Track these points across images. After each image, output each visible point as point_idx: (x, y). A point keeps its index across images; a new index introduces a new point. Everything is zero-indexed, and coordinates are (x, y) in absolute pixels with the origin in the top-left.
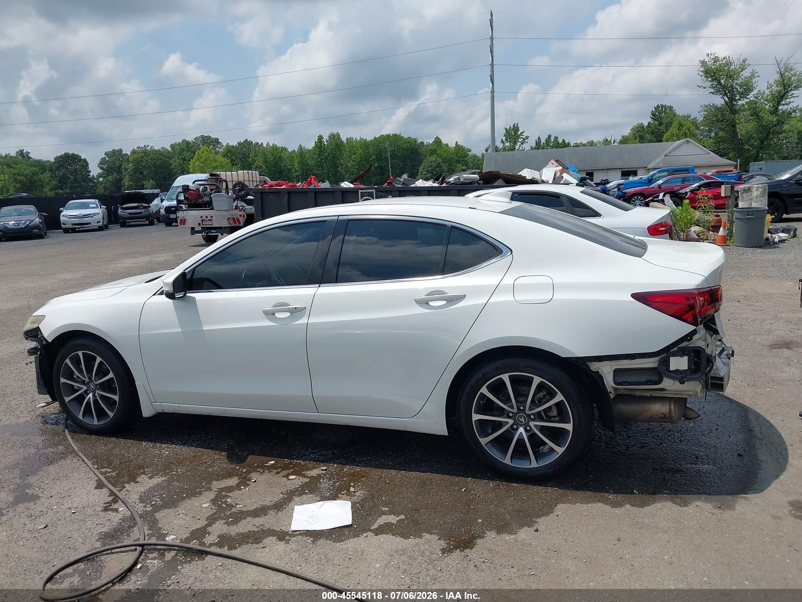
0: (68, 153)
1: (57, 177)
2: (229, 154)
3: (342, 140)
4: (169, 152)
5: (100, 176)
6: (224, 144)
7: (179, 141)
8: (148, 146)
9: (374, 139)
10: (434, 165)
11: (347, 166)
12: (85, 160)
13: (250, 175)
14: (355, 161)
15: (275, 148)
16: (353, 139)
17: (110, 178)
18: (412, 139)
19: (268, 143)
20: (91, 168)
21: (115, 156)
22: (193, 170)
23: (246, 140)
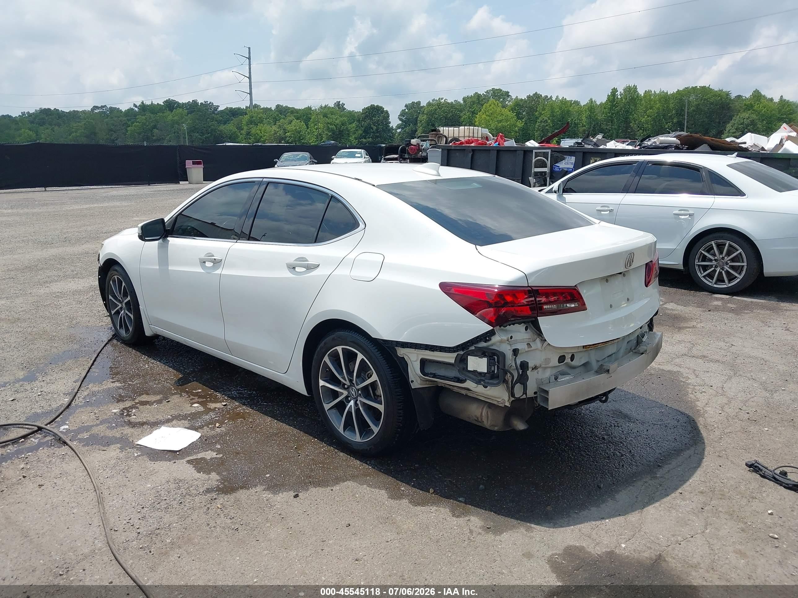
0: (374, 105)
1: (362, 127)
2: (516, 107)
3: (638, 94)
4: (461, 105)
5: (398, 127)
6: (514, 97)
7: (471, 93)
8: (442, 99)
9: (677, 92)
10: (746, 122)
11: (640, 121)
12: (387, 112)
13: (471, 131)
14: (651, 117)
15: (564, 102)
16: (651, 92)
17: (407, 129)
18: (724, 92)
19: (557, 97)
20: (391, 119)
21: (414, 108)
22: (479, 123)
23: (536, 93)
